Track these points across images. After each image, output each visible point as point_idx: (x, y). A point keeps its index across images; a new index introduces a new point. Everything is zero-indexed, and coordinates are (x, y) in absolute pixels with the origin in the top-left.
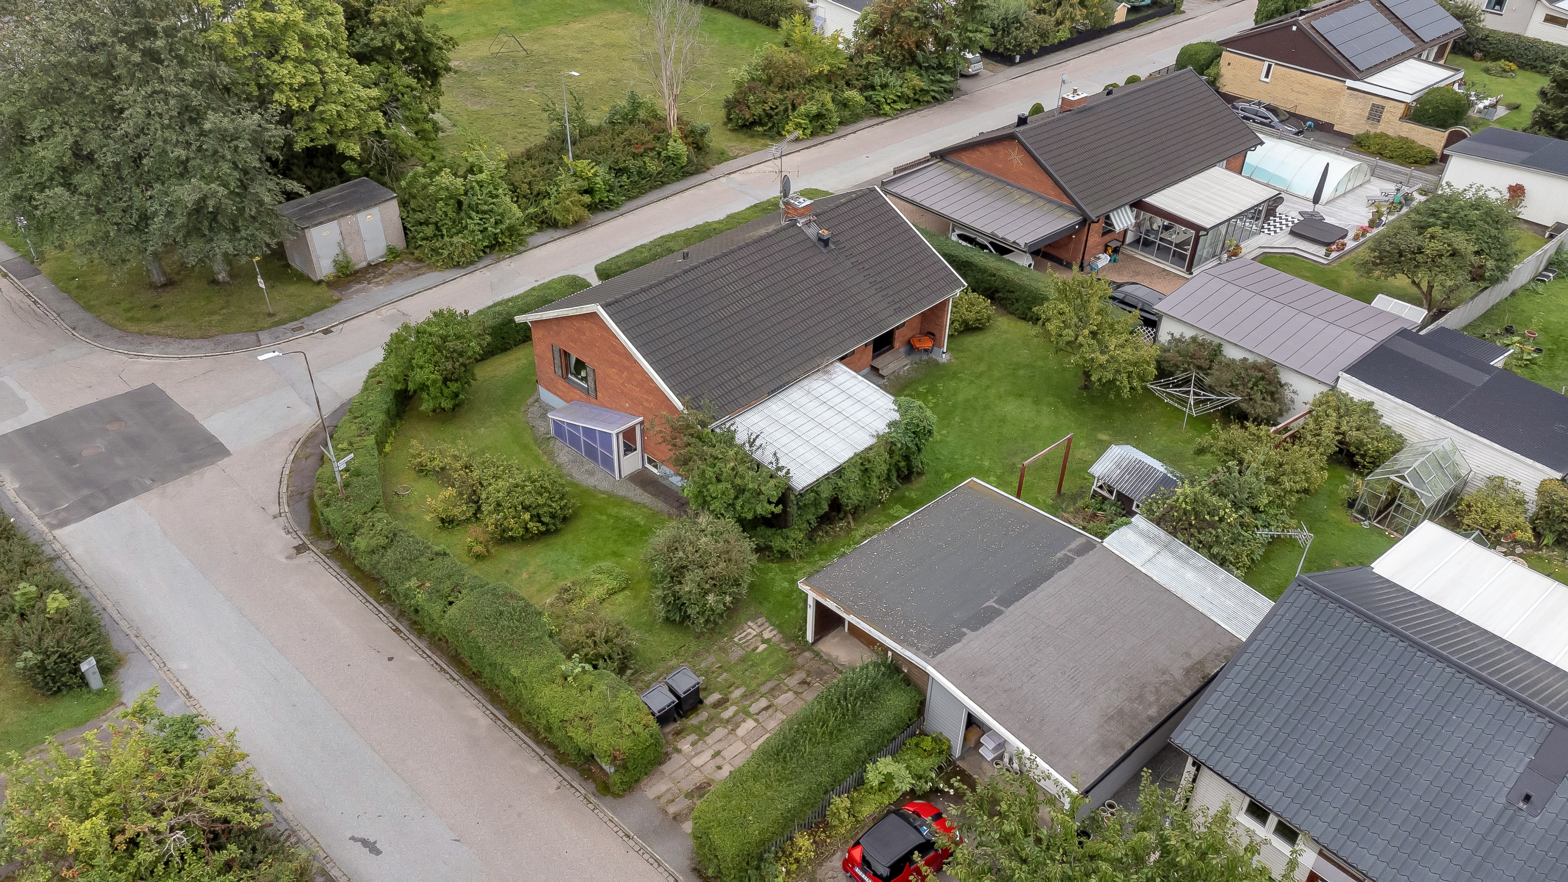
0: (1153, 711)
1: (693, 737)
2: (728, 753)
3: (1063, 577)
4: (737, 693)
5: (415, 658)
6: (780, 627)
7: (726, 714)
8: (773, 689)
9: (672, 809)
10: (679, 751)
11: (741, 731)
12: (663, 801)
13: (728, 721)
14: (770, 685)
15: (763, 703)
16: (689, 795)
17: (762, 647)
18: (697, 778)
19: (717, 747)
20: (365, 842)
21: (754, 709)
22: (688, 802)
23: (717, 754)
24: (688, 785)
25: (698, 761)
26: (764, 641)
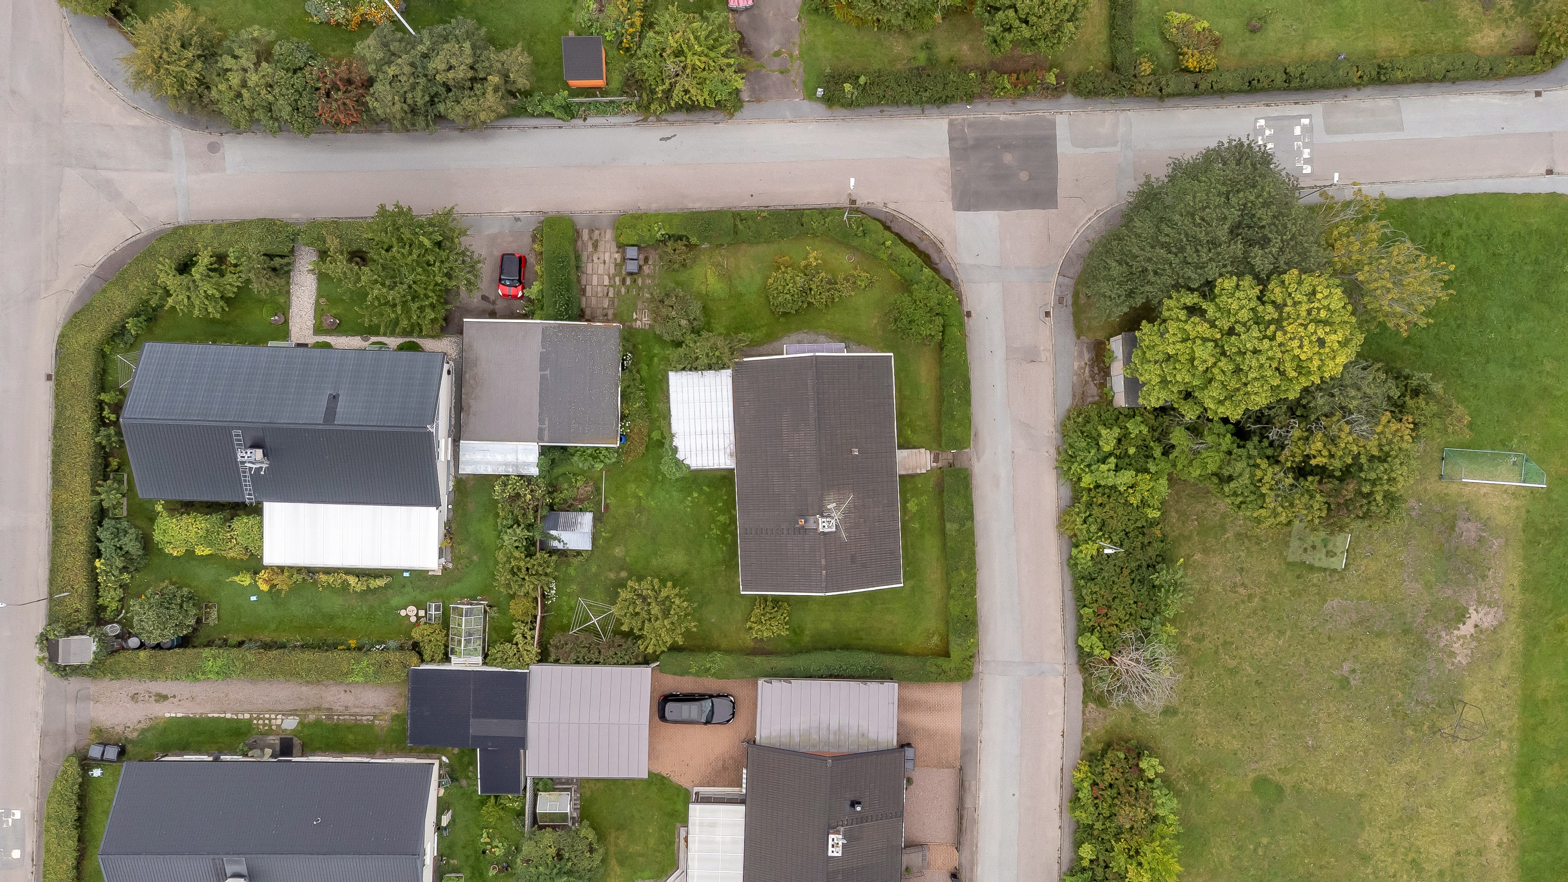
0: (467, 376)
1: (618, 261)
2: (601, 266)
3: (536, 410)
4: (623, 290)
5: (745, 204)
6: (638, 330)
7: (617, 279)
8: (613, 303)
9: (597, 232)
10: (617, 252)
11: (606, 278)
12: (603, 233)
13: (614, 278)
14: (616, 304)
15: (611, 295)
16: (597, 241)
17: (635, 316)
18: (601, 248)
19: (607, 265)
20: (669, 138)
21: (611, 289)
22: (595, 238)
23: (604, 262)
24: (601, 245)
25: (607, 255)
26: (636, 319)
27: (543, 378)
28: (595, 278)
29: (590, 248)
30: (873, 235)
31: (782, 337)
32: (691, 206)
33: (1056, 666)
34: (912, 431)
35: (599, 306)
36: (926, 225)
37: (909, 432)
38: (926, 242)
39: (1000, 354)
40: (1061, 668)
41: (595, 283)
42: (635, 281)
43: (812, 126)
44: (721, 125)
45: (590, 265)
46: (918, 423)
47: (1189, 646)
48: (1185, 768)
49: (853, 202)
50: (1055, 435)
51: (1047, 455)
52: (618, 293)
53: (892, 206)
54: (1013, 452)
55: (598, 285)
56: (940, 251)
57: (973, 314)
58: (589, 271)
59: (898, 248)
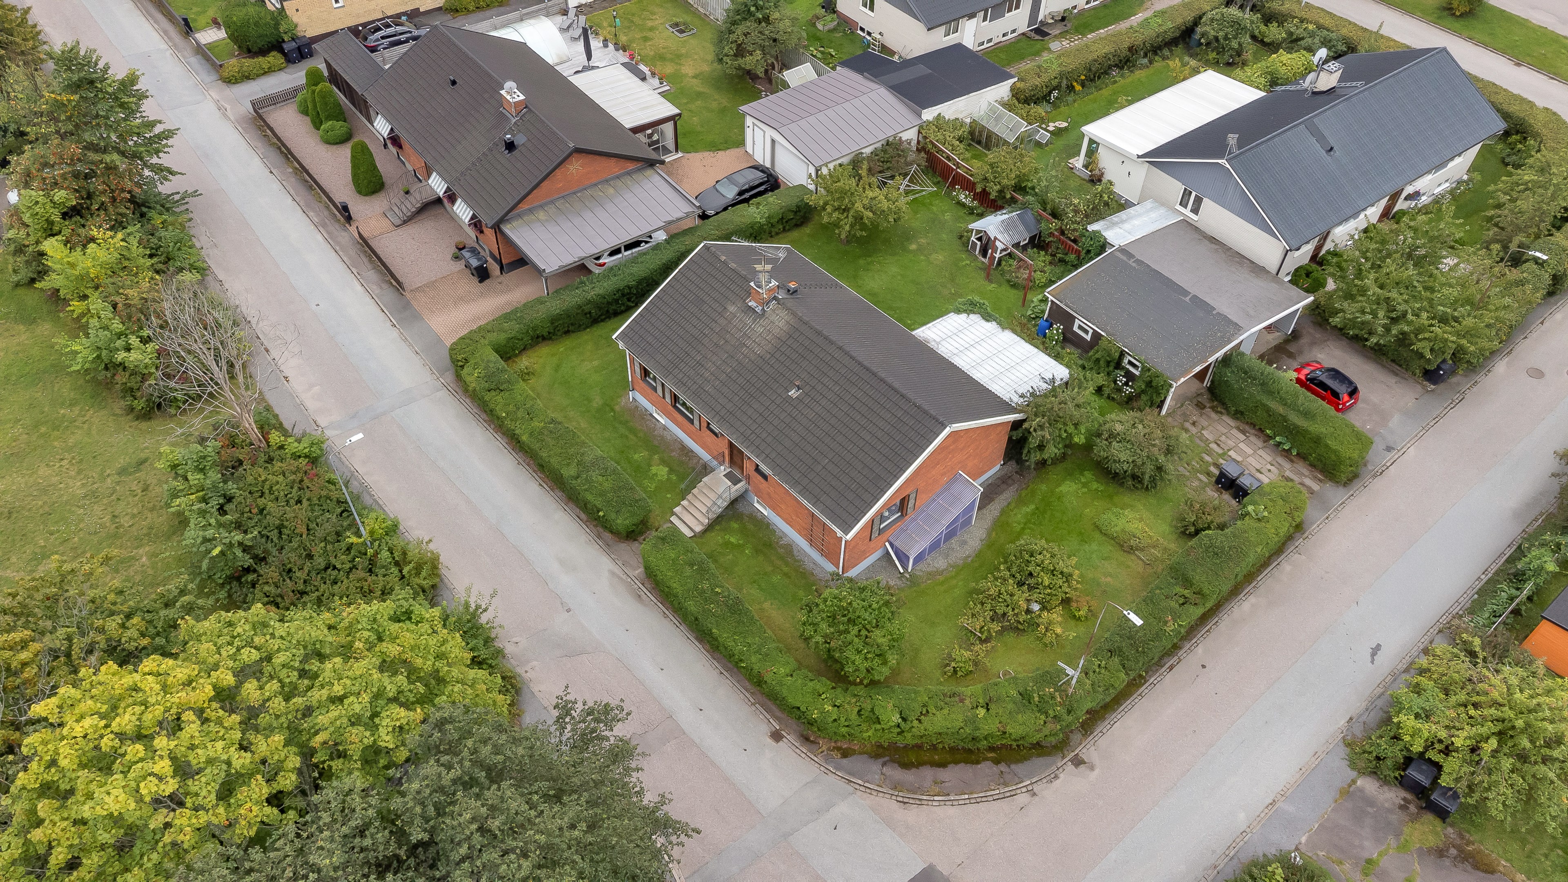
14: (1198, 441)
21: (1219, 450)
27: (1186, 293)
28: (1249, 451)
29: (1288, 473)
30: (1010, 706)
31: (989, 534)
32: (1252, 599)
33: (337, 432)
34: (732, 543)
35: (1211, 428)
36: (951, 811)
37: (732, 540)
38: (928, 783)
39: (686, 717)
40: (329, 433)
41: (1242, 445)
42: (1208, 474)
43: (1242, 819)
44: (1343, 722)
45: (1269, 459)
46: (730, 557)
47: (137, 548)
48: (78, 427)
49: (1078, 762)
50: (520, 670)
51: (515, 640)
52: (1209, 453)
53: (1023, 798)
54: (568, 611)
55: (1237, 445)
56: (896, 786)
57: (770, 741)
58: (1261, 452)
59: (961, 718)
